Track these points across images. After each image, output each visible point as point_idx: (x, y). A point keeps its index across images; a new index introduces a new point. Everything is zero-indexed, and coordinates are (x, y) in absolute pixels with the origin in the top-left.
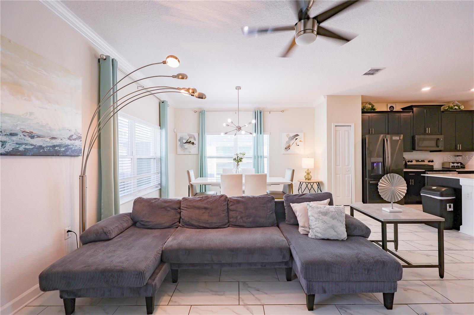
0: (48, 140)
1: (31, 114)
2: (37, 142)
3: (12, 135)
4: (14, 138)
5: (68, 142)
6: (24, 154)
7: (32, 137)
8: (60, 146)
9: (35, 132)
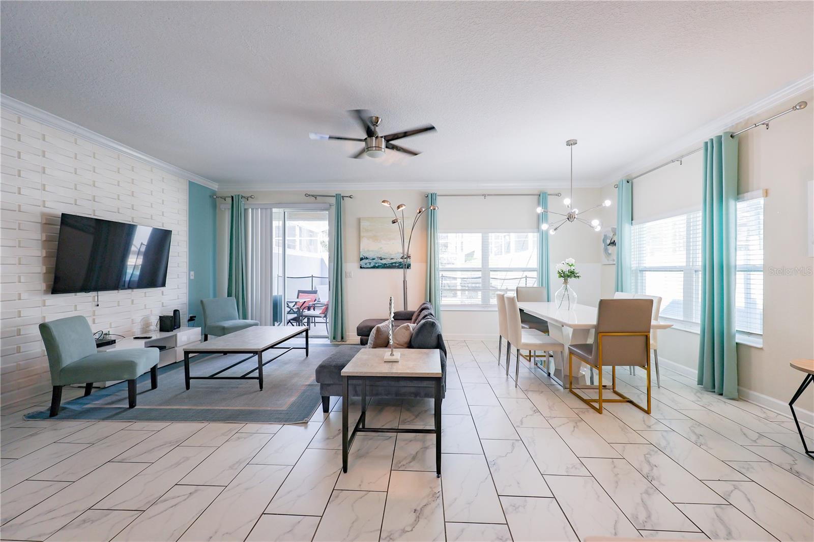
0: (389, 260)
1: (381, 248)
2: (384, 262)
3: (373, 259)
4: (374, 261)
5: (402, 260)
6: (378, 267)
7: (381, 259)
8: (395, 263)
9: (383, 257)
